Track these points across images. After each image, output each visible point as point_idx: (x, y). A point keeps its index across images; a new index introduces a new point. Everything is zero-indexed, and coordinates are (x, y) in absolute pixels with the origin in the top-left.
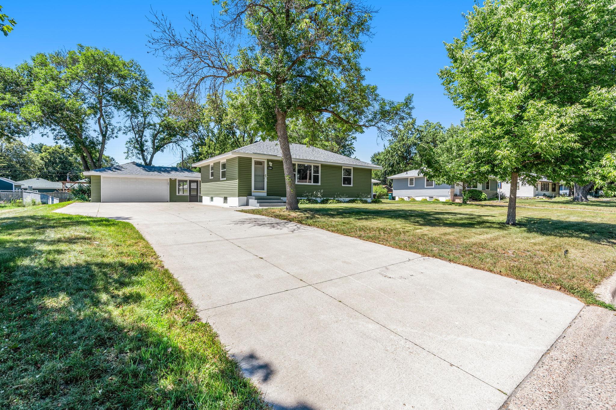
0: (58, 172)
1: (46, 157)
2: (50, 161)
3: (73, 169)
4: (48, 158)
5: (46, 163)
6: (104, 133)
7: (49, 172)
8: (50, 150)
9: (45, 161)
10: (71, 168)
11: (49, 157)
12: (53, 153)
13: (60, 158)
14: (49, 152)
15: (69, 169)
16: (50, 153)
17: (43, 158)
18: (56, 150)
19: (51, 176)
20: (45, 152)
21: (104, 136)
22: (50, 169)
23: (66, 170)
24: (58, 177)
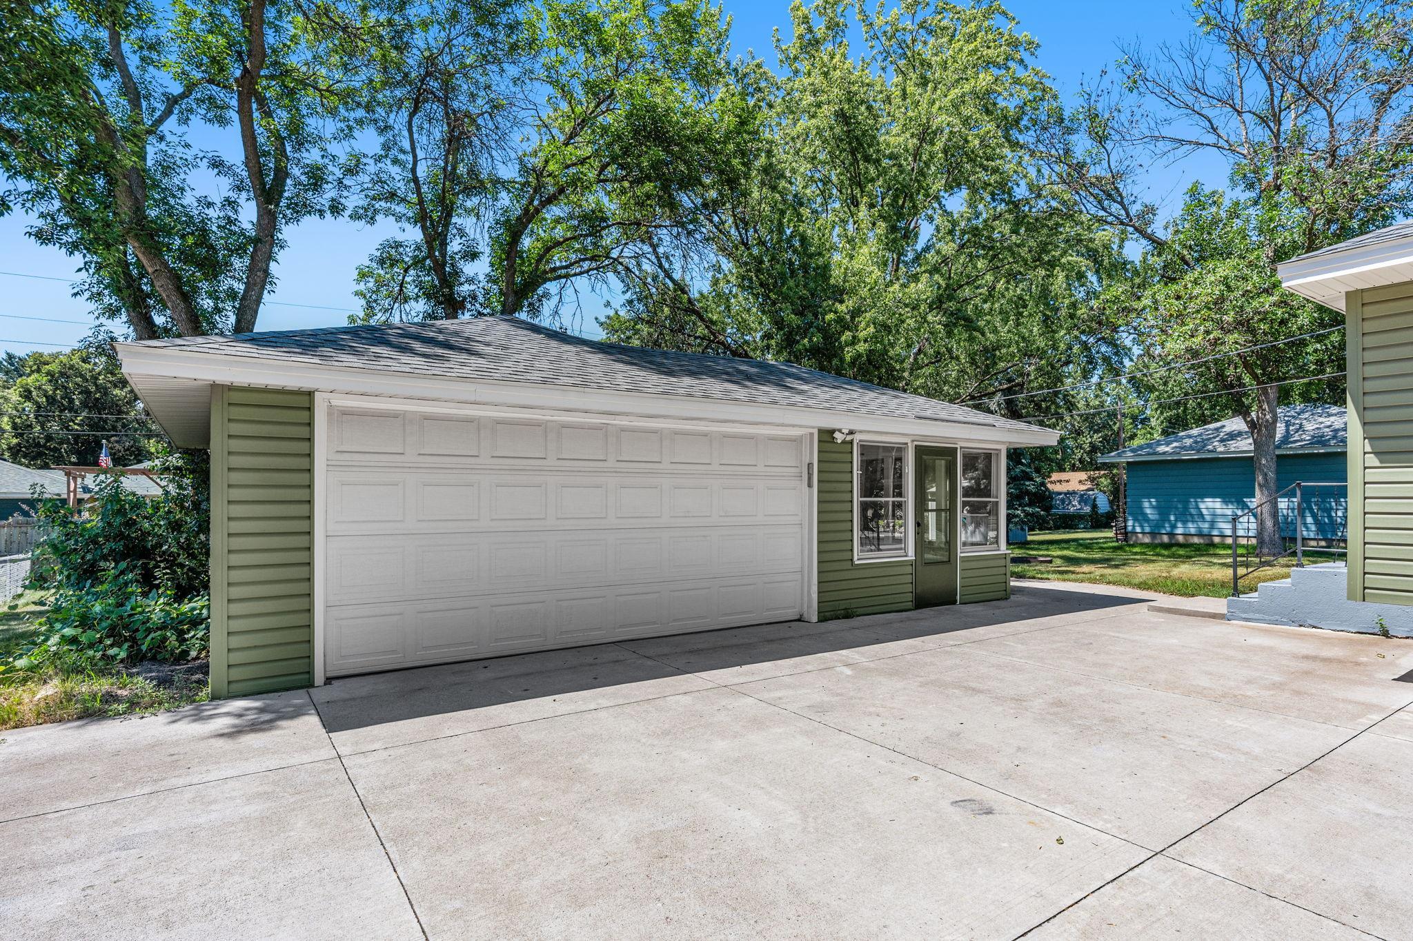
0: (77, 438)
1: (40, 388)
2: (51, 400)
3: (124, 426)
4: (46, 391)
5: (39, 407)
6: (269, 179)
7: (49, 438)
8: (54, 367)
9: (37, 403)
10: (119, 425)
11: (49, 388)
12: (62, 374)
13: (86, 392)
14: (48, 373)
15: (114, 428)
16: (53, 376)
17: (30, 392)
18: (72, 367)
19: (55, 449)
20: (38, 371)
21: (268, 195)
22: (54, 427)
23: (103, 429)
24: (78, 453)
